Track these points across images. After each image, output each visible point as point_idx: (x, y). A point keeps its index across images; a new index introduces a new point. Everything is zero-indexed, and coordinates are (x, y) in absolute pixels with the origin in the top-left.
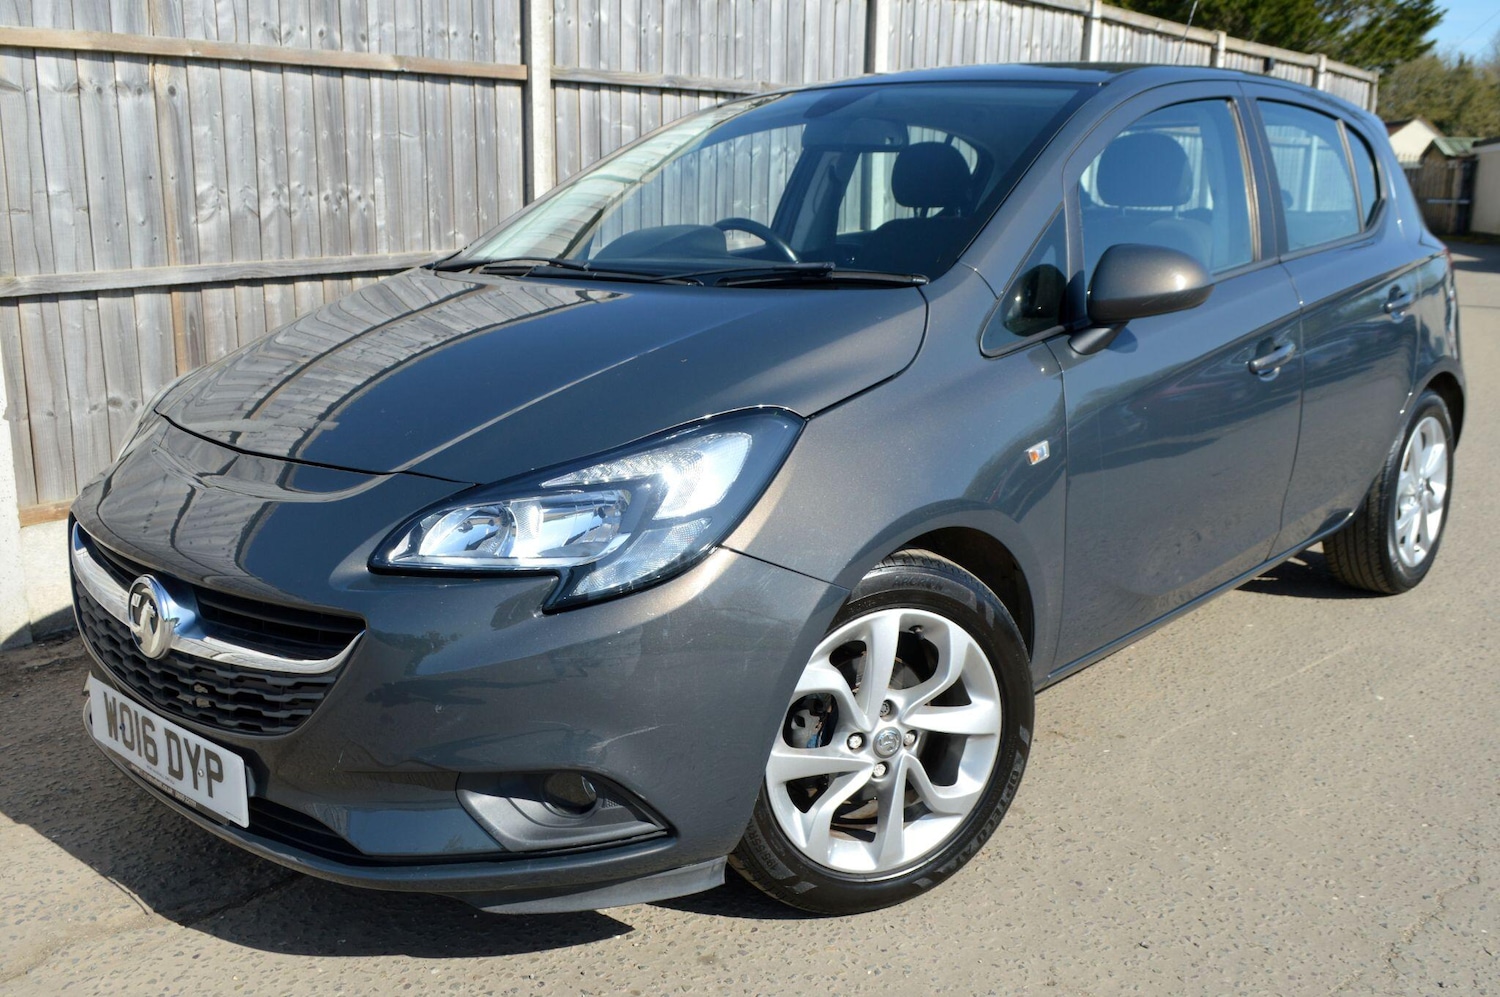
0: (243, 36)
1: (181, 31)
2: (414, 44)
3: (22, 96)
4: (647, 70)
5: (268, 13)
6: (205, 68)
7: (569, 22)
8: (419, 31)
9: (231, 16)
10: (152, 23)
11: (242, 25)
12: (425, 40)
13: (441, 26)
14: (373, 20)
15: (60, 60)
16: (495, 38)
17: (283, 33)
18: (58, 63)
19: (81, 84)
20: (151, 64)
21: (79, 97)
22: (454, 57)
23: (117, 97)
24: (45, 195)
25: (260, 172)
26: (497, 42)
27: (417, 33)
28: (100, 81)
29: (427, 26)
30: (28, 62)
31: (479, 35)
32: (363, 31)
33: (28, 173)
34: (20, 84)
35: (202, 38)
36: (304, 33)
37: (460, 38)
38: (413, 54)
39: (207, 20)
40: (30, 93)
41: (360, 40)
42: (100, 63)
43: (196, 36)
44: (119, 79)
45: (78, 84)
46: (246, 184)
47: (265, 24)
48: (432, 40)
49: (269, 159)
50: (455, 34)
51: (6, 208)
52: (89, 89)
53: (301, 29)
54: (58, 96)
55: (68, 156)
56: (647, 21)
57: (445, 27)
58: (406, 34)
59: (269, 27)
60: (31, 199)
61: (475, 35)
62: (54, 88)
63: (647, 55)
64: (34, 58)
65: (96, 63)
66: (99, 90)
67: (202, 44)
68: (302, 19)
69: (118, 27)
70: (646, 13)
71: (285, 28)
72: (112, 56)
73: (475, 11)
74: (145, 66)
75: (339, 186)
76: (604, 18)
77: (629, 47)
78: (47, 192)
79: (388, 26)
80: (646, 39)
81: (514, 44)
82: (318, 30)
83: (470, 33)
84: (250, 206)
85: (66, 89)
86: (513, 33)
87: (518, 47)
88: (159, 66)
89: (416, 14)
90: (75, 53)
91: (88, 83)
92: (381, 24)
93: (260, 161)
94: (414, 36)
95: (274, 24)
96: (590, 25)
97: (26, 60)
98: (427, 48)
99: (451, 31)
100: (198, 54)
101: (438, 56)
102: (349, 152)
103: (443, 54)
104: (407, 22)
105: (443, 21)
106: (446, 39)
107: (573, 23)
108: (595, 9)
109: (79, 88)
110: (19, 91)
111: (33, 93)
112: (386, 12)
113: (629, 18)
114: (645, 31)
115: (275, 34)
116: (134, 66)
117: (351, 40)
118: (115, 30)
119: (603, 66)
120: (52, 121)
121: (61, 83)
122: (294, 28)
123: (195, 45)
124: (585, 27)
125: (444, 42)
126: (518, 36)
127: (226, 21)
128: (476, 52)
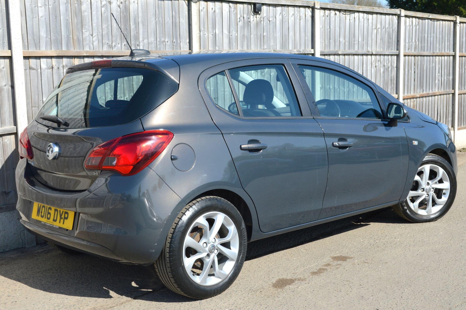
0: (101, 47)
1: (82, 48)
2: (154, 46)
3: (36, 71)
4: (232, 49)
5: (109, 40)
6: (89, 59)
7: (205, 34)
8: (156, 41)
9: (98, 42)
10: (74, 46)
11: (101, 44)
12: (158, 44)
13: (163, 39)
14: (141, 39)
15: (47, 59)
16: (180, 42)
17: (113, 46)
18: (47, 60)
19: (53, 66)
20: (73, 59)
21: (52, 70)
22: (167, 50)
23: (63, 70)
24: (42, 101)
25: (106, 91)
26: (181, 43)
27: (155, 42)
28: (59, 65)
29: (158, 40)
30: (38, 61)
31: (175, 41)
32: (138, 43)
33: (37, 95)
34: (36, 68)
35: (88, 50)
36: (120, 45)
37: (169, 43)
38: (154, 49)
39: (90, 44)
40: (38, 70)
41: (137, 46)
42: (59, 59)
43: (87, 49)
44: (64, 64)
45: (52, 66)
46: (102, 95)
47: (107, 43)
48: (160, 44)
49: (109, 87)
50: (167, 42)
51: (31, 106)
52: (55, 68)
53: (119, 44)
54: (46, 70)
55: (49, 89)
56: (232, 32)
57: (164, 40)
58: (151, 43)
59: (109, 44)
60: (38, 103)
61: (174, 41)
62: (46, 68)
63: (232, 43)
64: (40, 59)
65: (57, 59)
66: (58, 68)
67: (89, 51)
68: (119, 41)
69: (64, 49)
70: (232, 29)
71: (114, 44)
72: (62, 57)
73: (174, 34)
74: (72, 59)
75: (131, 94)
76: (217, 32)
77: (226, 41)
78: (43, 100)
79: (146, 41)
80: (232, 38)
81: (187, 43)
82: (124, 44)
83: (172, 41)
84: (103, 102)
85: (48, 68)
86: (186, 39)
87: (188, 44)
88: (76, 59)
89: (155, 36)
90: (51, 57)
91: (55, 66)
92: (143, 40)
93: (106, 88)
94: (154, 43)
95: (110, 43)
96: (212, 35)
97: (37, 60)
98: (158, 47)
99: (166, 41)
100: (88, 55)
101: (162, 49)
102: (134, 83)
103: (163, 49)
104: (152, 39)
105: (163, 37)
106: (164, 43)
107: (207, 35)
108: (214, 29)
109: (52, 68)
110: (35, 70)
111: (39, 70)
112: (145, 36)
113: (226, 31)
114: (231, 35)
115: (111, 47)
116: (68, 60)
117: (134, 46)
118: (63, 50)
119: (217, 48)
120: (44, 78)
121: (47, 67)
122: (116, 44)
123: (87, 52)
124: (210, 35)
125: (164, 44)
126: (188, 41)
127: (96, 43)
128: (174, 47)
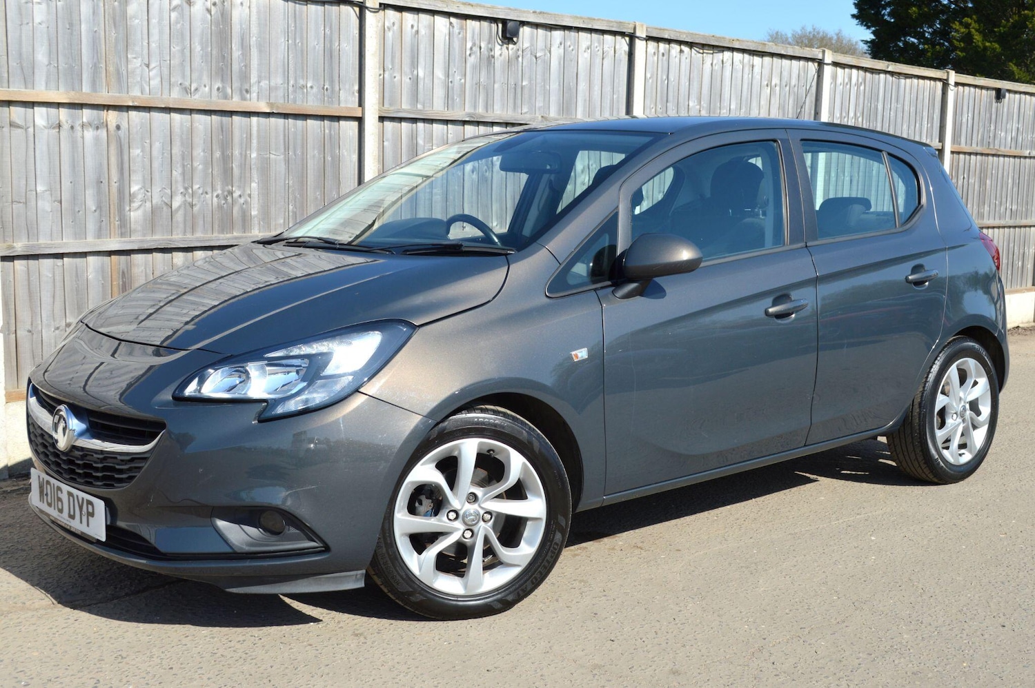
0: (166, 92)
1: (126, 90)
2: (282, 94)
3: (24, 132)
4: (453, 110)
5: (184, 77)
6: (140, 113)
7: (395, 77)
8: (286, 85)
9: (159, 79)
10: (108, 85)
11: (166, 85)
12: (290, 92)
13: (302, 82)
14: (254, 79)
15: (49, 109)
16: (340, 89)
17: (193, 89)
18: (47, 111)
19: (61, 124)
20: (105, 111)
21: (59, 132)
22: (310, 103)
23: (83, 131)
24: (35, 193)
25: (173, 179)
26: (341, 92)
27: (284, 87)
28: (73, 122)
29: (292, 82)
30: (29, 111)
31: (328, 87)
32: (247, 87)
33: (25, 179)
34: (23, 124)
35: (139, 94)
36: (207, 89)
37: (315, 90)
38: (282, 101)
39: (143, 82)
40: (29, 129)
41: (245, 92)
42: (74, 110)
43: (136, 92)
44: (85, 120)
45: (59, 123)
46: (164, 186)
47: (181, 84)
48: (295, 91)
49: (180, 170)
50: (311, 87)
51: (10, 200)
52: (66, 126)
53: (205, 86)
54: (46, 131)
55: (50, 169)
56: (454, 75)
57: (304, 83)
58: (276, 88)
59: (184, 86)
60: (26, 195)
61: (325, 88)
62: (45, 127)
63: (453, 99)
64: (33, 108)
65: (71, 110)
66: (72, 127)
67: (139, 98)
68: (206, 79)
69: (86, 88)
70: (453, 69)
71: (194, 86)
72: (81, 106)
73: (326, 72)
74: (102, 112)
75: (227, 188)
76: (421, 74)
77: (439, 93)
78: (36, 191)
79: (264, 83)
80: (453, 88)
81: (354, 93)
82: (217, 87)
83: (322, 86)
84: (166, 201)
85: (52, 127)
86: (353, 85)
87: (357, 95)
88: (110, 112)
89: (284, 74)
90: (59, 105)
91: (65, 123)
92: (259, 82)
93: (174, 172)
94: (282, 90)
95: (187, 84)
96: (410, 78)
97: (27, 109)
98: (291, 97)
99: (309, 85)
100: (136, 104)
101: (299, 102)
102: (234, 165)
103: (303, 102)
104: (278, 80)
105: (303, 78)
106: (305, 90)
107: (398, 78)
108: (414, 68)
109: (59, 126)
110: (22, 128)
111: (31, 130)
112: (263, 74)
113: (439, 73)
114: (451, 82)
115: (187, 90)
116: (95, 112)
117: (238, 93)
118: (84, 90)
119: (419, 106)
120: (41, 147)
121: (48, 123)
122: (200, 86)
123: (134, 99)
124: (406, 80)
125: (303, 93)
126: (356, 87)
127: (155, 82)
128: (326, 98)
